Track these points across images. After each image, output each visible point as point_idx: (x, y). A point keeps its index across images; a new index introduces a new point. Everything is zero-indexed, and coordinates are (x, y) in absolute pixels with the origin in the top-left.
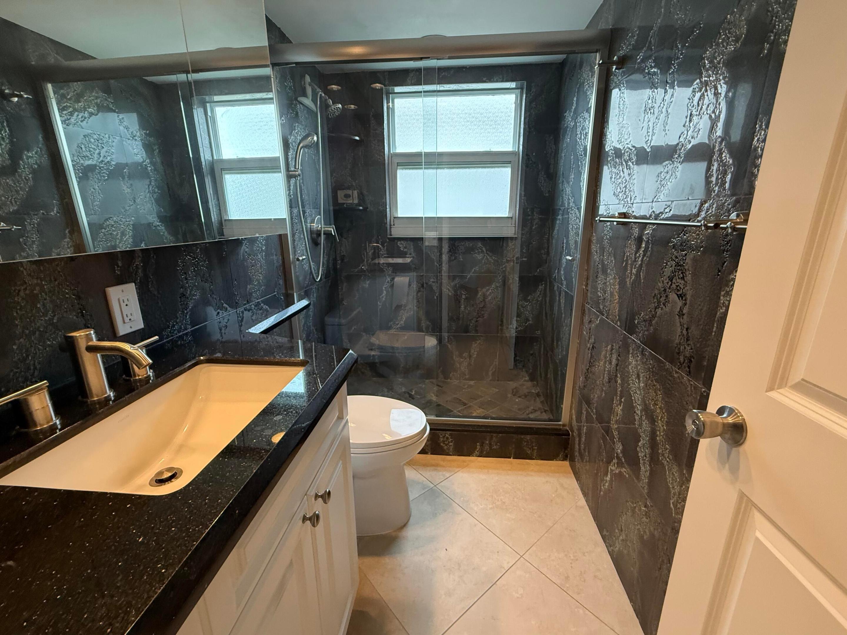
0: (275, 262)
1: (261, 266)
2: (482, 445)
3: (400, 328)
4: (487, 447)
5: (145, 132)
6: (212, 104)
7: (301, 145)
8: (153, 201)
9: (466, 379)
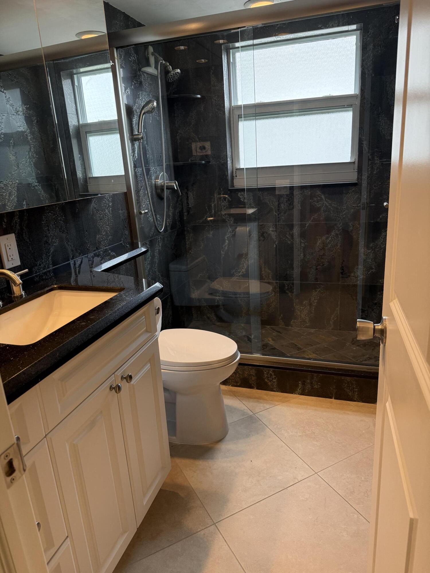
0: (121, 215)
1: (108, 219)
2: (304, 383)
3: (241, 275)
4: (308, 386)
5: (26, 106)
6: (79, 75)
7: (143, 112)
8: (33, 165)
9: (307, 327)
